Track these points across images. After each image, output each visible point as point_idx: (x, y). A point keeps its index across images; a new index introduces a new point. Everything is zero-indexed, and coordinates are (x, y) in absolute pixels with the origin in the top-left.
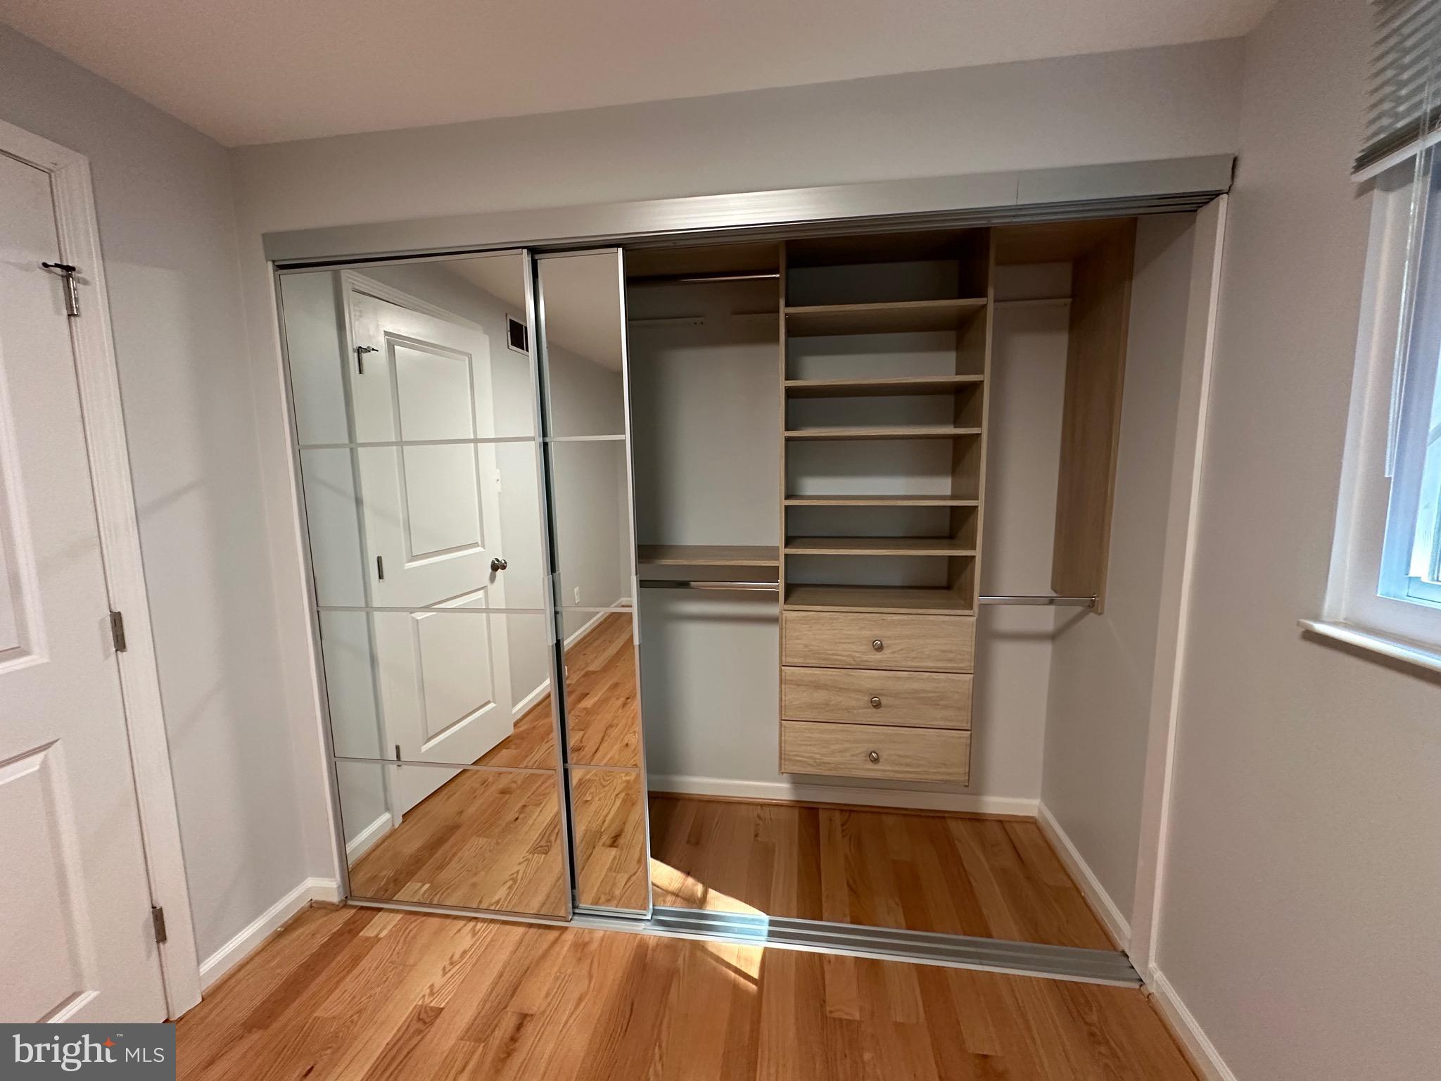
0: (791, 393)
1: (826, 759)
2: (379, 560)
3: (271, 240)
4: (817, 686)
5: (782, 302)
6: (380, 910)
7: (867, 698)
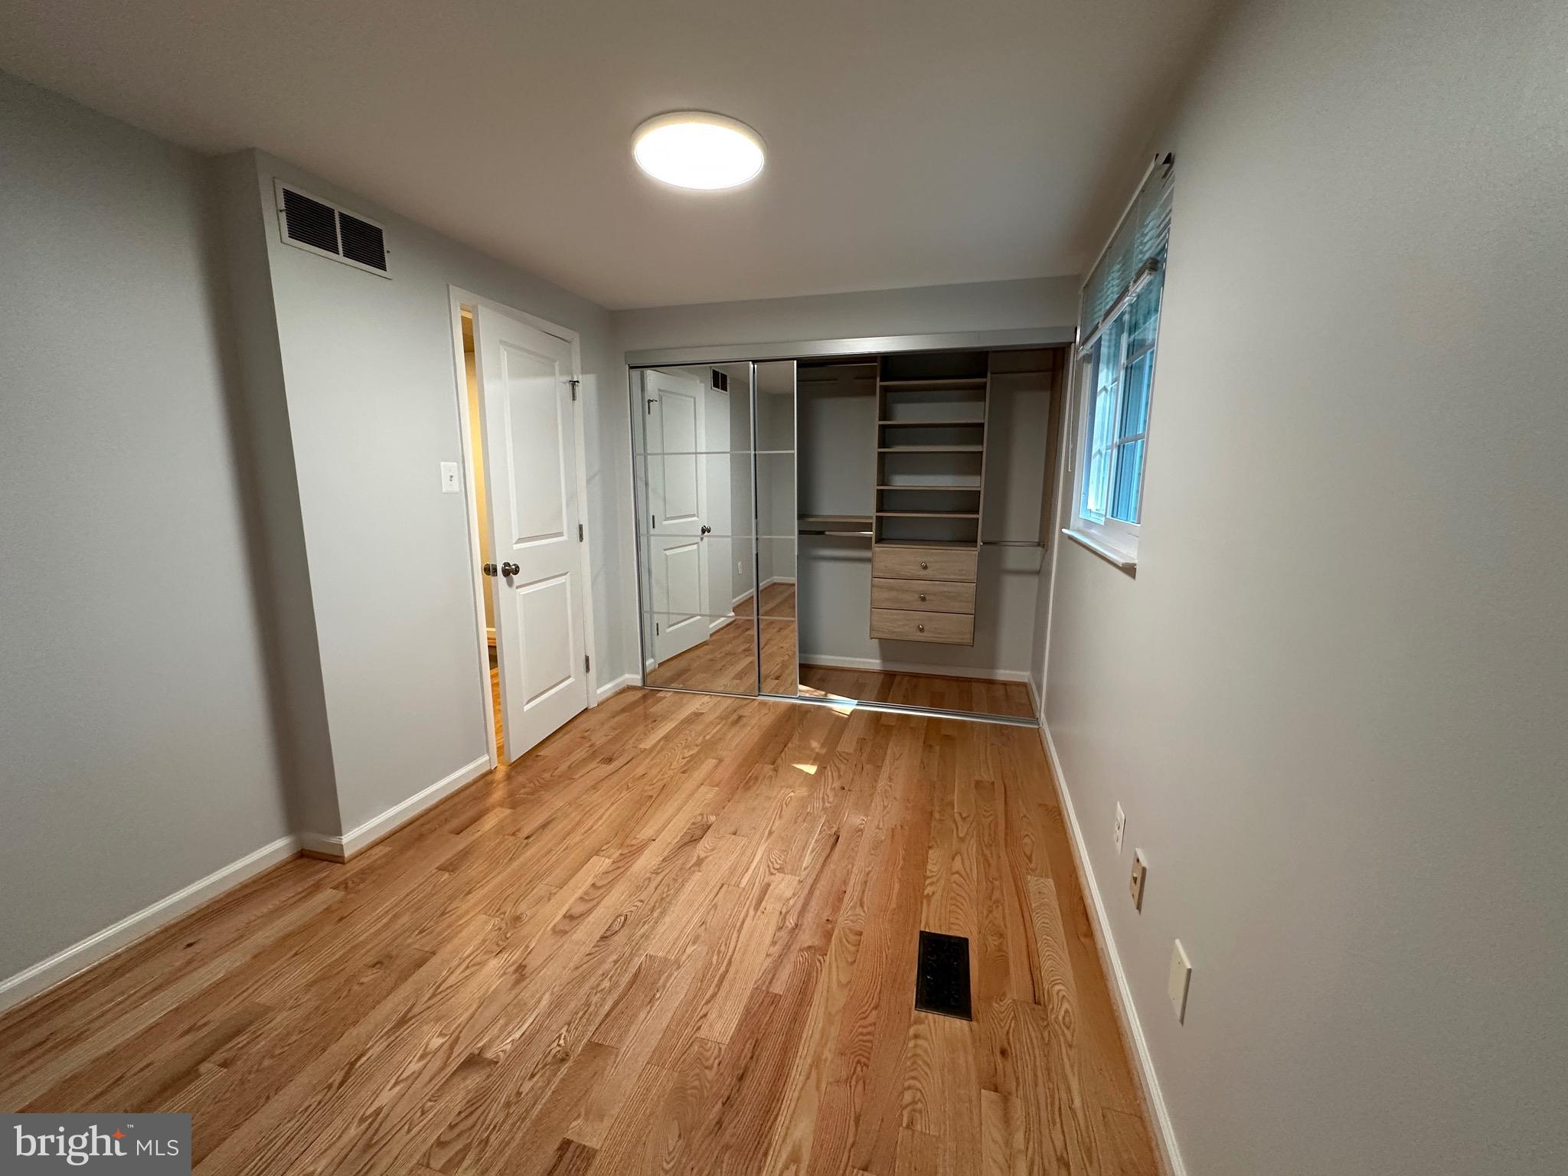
0: (882, 428)
1: (896, 630)
2: (653, 517)
3: (628, 354)
4: (891, 589)
5: (878, 379)
6: (661, 690)
7: (917, 596)
